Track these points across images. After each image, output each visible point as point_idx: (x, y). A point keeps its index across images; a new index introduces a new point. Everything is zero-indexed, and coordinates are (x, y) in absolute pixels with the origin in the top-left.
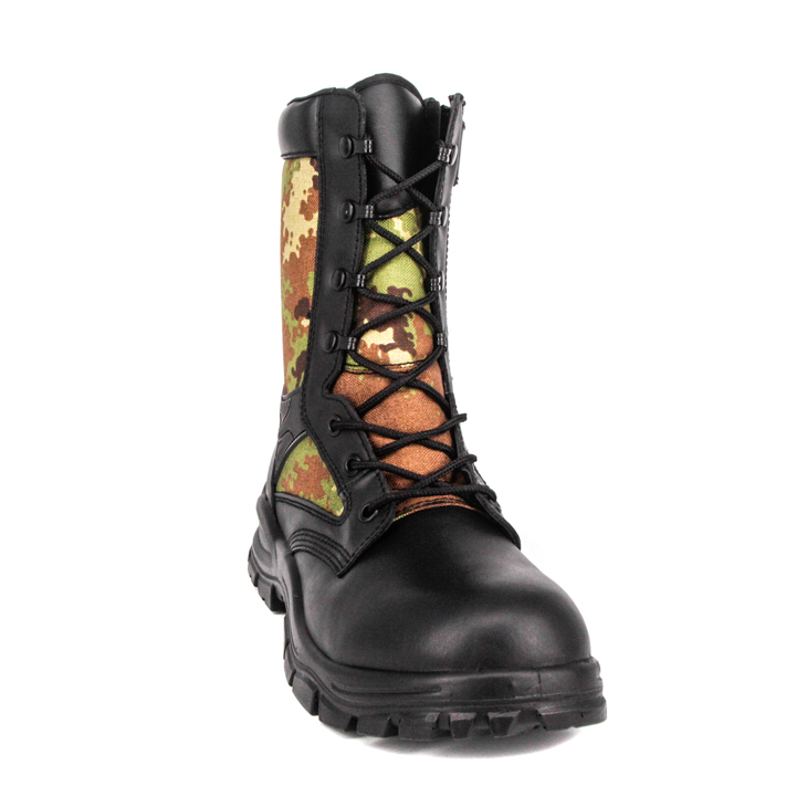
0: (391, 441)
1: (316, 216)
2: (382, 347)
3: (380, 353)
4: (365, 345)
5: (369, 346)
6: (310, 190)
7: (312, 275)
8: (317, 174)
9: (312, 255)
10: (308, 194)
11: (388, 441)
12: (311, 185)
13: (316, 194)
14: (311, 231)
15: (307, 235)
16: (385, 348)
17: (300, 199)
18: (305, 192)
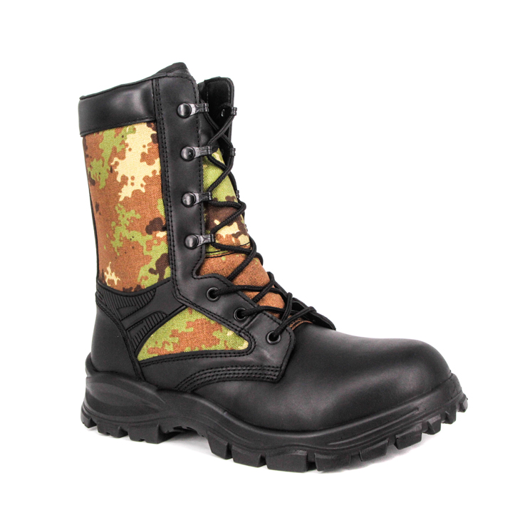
0: (258, 293)
1: (158, 161)
2: (233, 235)
3: (233, 240)
4: (221, 237)
5: (224, 237)
6: (149, 144)
7: (160, 201)
8: (155, 132)
9: (157, 188)
10: (147, 147)
11: (256, 293)
12: (151, 140)
13: (156, 146)
14: (154, 172)
15: (151, 175)
16: (236, 236)
17: (140, 152)
18: (144, 146)
